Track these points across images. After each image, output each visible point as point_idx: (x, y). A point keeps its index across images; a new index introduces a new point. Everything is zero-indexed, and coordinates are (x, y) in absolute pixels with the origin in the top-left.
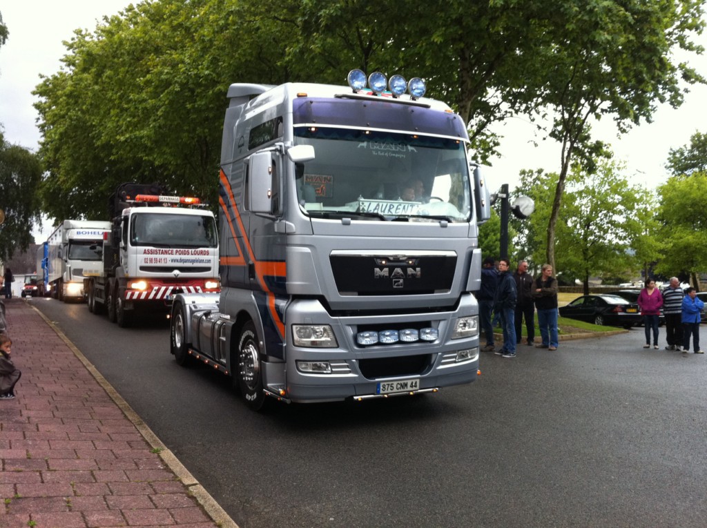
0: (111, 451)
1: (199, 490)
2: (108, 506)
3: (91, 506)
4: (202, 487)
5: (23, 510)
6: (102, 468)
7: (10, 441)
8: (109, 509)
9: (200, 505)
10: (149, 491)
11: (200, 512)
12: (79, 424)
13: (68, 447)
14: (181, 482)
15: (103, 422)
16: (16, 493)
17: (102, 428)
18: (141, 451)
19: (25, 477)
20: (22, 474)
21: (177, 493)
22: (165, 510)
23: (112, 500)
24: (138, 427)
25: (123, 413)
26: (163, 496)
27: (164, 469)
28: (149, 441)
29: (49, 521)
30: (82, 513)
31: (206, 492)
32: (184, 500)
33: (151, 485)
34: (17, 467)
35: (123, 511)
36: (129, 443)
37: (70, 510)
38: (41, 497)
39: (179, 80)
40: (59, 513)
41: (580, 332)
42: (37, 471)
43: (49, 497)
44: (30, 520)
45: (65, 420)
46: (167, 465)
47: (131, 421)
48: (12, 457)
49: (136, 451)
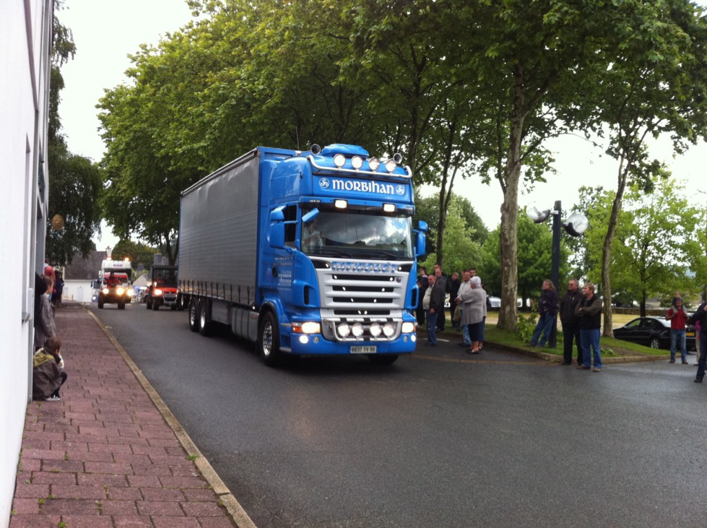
0: (148, 456)
1: (230, 500)
2: (138, 512)
3: (121, 510)
4: (233, 497)
5: (55, 511)
6: (137, 473)
7: (50, 442)
8: (139, 514)
9: (230, 514)
10: (180, 498)
11: (229, 522)
12: (120, 428)
13: (106, 450)
14: (212, 490)
15: (143, 428)
16: (50, 494)
17: (141, 433)
18: (177, 457)
19: (61, 478)
20: (58, 475)
21: (207, 501)
22: (195, 518)
23: (143, 506)
24: (176, 433)
25: (163, 419)
26: (194, 504)
27: (198, 477)
28: (186, 448)
29: (79, 523)
30: (112, 517)
31: (236, 502)
32: (214, 508)
33: (183, 492)
34: (55, 468)
35: (152, 517)
36: (166, 449)
37: (100, 514)
38: (74, 499)
39: (235, 95)
40: (90, 516)
41: (634, 355)
42: (73, 473)
43: (81, 499)
44: (61, 521)
45: (106, 424)
46: (201, 473)
47: (170, 427)
48: (51, 458)
49: (172, 457)
